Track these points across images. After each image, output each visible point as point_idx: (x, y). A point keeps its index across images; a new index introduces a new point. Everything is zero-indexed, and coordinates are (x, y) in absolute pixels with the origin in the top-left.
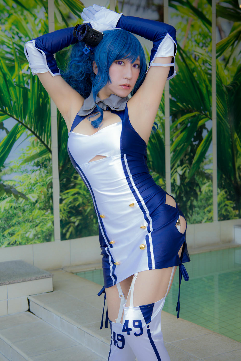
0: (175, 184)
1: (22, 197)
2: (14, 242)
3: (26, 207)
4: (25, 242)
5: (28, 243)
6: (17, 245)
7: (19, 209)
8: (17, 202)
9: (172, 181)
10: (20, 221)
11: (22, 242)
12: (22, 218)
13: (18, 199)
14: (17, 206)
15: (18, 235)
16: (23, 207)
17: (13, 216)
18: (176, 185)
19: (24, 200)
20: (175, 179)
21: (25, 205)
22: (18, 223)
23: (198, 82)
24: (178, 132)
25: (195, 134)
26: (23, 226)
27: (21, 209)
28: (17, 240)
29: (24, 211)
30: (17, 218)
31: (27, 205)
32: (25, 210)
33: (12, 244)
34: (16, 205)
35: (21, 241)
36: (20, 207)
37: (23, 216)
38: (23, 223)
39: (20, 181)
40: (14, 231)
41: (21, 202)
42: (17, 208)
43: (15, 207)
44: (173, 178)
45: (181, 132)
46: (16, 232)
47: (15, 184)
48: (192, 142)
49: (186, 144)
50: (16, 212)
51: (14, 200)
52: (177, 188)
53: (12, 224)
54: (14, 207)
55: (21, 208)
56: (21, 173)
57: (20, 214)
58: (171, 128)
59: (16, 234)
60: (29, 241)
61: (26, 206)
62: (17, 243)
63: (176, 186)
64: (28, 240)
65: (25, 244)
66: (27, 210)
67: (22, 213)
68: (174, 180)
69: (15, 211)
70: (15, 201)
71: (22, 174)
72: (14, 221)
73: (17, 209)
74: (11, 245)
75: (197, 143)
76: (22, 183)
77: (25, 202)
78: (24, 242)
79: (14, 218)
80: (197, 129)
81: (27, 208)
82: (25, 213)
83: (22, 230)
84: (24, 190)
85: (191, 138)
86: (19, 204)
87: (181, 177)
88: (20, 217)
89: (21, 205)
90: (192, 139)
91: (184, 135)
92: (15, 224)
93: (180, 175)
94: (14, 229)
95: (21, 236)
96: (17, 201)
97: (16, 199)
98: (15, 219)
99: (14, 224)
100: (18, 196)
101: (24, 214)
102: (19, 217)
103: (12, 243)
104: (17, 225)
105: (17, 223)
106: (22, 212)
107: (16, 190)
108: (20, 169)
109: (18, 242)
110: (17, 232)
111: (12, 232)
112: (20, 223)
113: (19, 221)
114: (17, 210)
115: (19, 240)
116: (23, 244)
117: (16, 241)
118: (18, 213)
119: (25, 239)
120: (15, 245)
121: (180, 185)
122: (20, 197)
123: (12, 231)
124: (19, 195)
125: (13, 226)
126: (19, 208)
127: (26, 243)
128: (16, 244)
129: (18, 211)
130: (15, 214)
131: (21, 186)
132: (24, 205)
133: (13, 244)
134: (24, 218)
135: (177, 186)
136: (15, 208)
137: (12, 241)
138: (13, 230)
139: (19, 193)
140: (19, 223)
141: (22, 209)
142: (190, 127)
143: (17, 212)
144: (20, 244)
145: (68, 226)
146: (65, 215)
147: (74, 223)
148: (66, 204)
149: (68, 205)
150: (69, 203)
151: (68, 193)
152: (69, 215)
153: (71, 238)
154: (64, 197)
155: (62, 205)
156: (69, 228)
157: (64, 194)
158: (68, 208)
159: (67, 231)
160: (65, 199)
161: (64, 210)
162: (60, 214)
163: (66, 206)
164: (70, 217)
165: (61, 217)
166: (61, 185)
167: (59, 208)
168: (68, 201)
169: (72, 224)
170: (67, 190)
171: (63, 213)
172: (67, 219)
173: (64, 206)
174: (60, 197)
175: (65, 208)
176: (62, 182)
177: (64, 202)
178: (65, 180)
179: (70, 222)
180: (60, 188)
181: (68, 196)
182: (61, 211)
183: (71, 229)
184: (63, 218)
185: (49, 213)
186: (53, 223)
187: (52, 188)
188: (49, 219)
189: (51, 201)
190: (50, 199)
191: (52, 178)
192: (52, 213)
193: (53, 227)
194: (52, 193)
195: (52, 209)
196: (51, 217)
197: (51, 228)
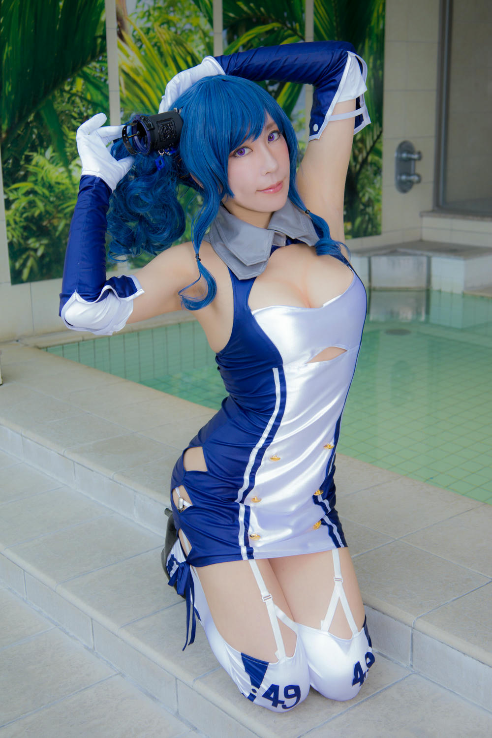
145: (24, 256)
146: (17, 233)
147: (36, 250)
148: (17, 210)
149: (22, 214)
150: (23, 211)
151: (16, 189)
152: (25, 234)
153: (32, 278)
154: (12, 197)
155: (10, 212)
156: (26, 260)
157: (11, 191)
158: (22, 220)
159: (24, 265)
160: (14, 201)
161: (16, 223)
162: (8, 231)
163: (18, 214)
164: (26, 239)
165: (10, 237)
166: (5, 172)
167: (5, 219)
168: (20, 206)
169: (32, 253)
170: (14, 183)
171: (14, 229)
172: (22, 241)
173: (15, 215)
174: (5, 197)
175: (18, 219)
176: (6, 165)
177: (14, 206)
178: (11, 161)
179: (27, 249)
180: (4, 177)
181: (18, 195)
182: (8, 224)
183: (30, 263)
184: (15, 240)
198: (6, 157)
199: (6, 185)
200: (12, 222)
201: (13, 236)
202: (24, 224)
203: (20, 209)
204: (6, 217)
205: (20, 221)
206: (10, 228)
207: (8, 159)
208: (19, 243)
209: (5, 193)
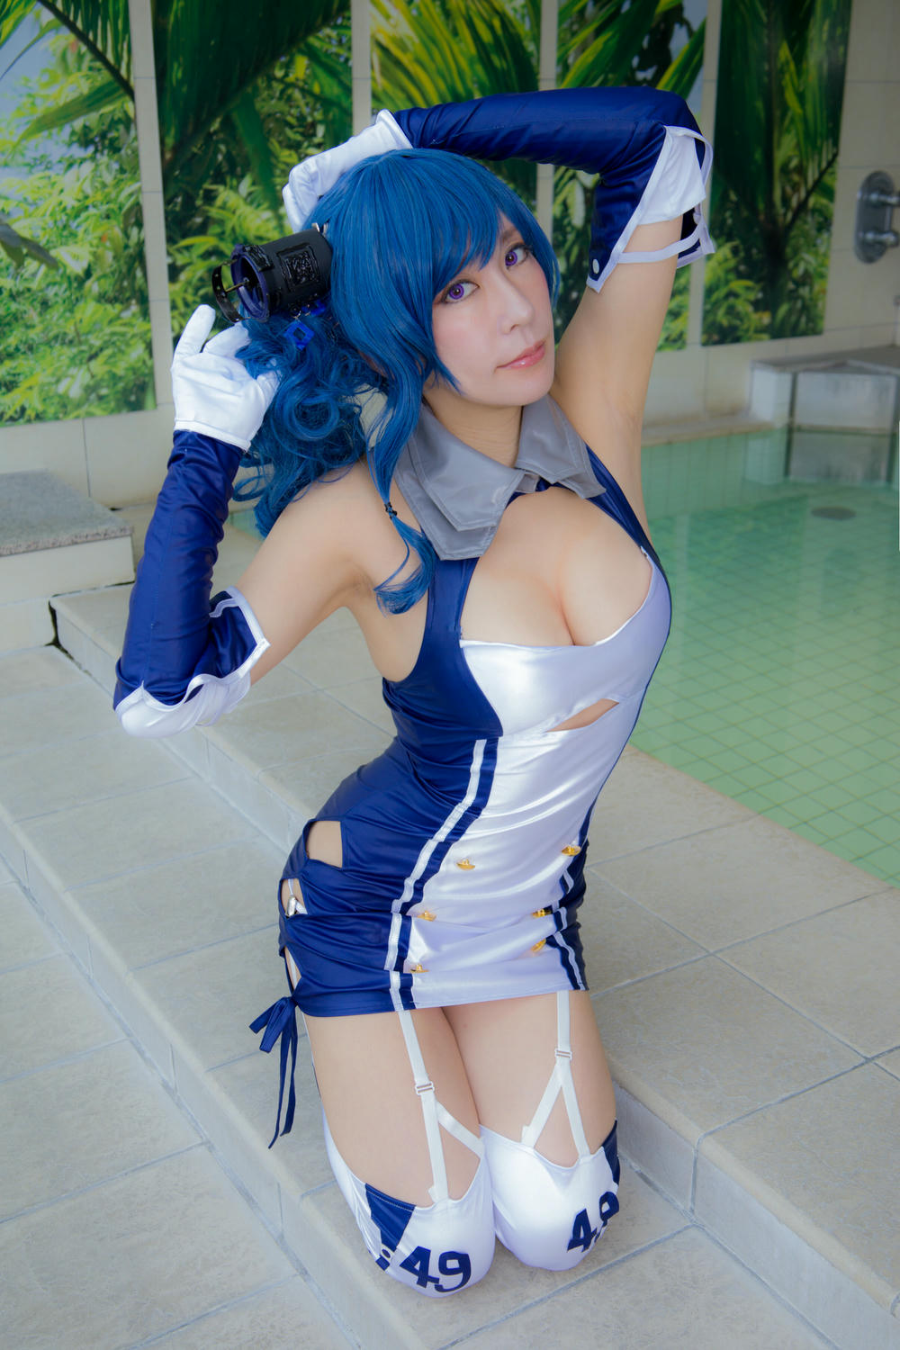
0: (566, 222)
1: (35, 258)
2: (16, 412)
3: (51, 293)
4: (56, 413)
5: (65, 413)
6: (29, 421)
7: (29, 298)
8: (18, 274)
9: (557, 210)
10: (33, 339)
11: (44, 412)
12: (39, 328)
13: (20, 264)
14: (21, 286)
15: (31, 388)
16: (42, 291)
17: (9, 324)
18: (570, 224)
19: (44, 268)
20: (569, 201)
21: (48, 285)
22: (26, 346)
24: (588, 31)
25: (645, 43)
26: (43, 357)
27: (34, 300)
28: (27, 406)
29: (45, 305)
30: (23, 329)
31: (55, 284)
32: (50, 303)
33: (12, 419)
34: (15, 285)
35: (40, 408)
36: (29, 290)
37: (42, 322)
38: (43, 348)
39: (25, 199)
40: (14, 375)
41: (34, 275)
42: (20, 294)
43: (14, 290)
44: (560, 198)
45: (598, 32)
46: (21, 377)
47: (7, 210)
48: (633, 71)
49: (610, 76)
50: (17, 310)
51: (8, 268)
52: (571, 237)
53: (5, 349)
54: (11, 290)
55: (35, 297)
56: (27, 169)
57: (33, 315)
58: (562, 15)
59: (24, 385)
60: (69, 408)
61: (50, 288)
62: (30, 416)
63: (569, 229)
64: (64, 406)
65: (57, 418)
66: (57, 302)
67: (41, 314)
68: (565, 205)
69: (14, 307)
70: (12, 270)
71: (31, 173)
72: (12, 340)
73: (20, 299)
74: (7, 421)
75: (648, 74)
76: (31, 205)
77: (46, 275)
78: (51, 411)
79: (11, 331)
80: (653, 24)
81: (56, 295)
82: (49, 311)
83: (44, 370)
84: (40, 233)
85: (632, 58)
86: (26, 280)
87: (589, 194)
88: (33, 327)
89: (34, 286)
90: (635, 61)
91: (606, 43)
92: (17, 349)
93: (586, 190)
94: (15, 368)
95: (41, 390)
96: (19, 271)
97: (14, 264)
98: (15, 333)
99: (11, 349)
100: (22, 252)
101: (48, 317)
102: (29, 327)
103: (10, 413)
104: (24, 353)
105: (23, 348)
106: (39, 310)
107: (14, 232)
108: (23, 155)
109: (30, 413)
110: (26, 377)
111: (9, 378)
112: (35, 346)
113: (31, 342)
114: (19, 303)
115: (35, 403)
116: (50, 419)
117: (23, 410)
118: (25, 312)
119: (56, 400)
120: (21, 421)
121: (585, 226)
122: (27, 255)
123: (9, 374)
124: (25, 251)
125: (10, 356)
126: (27, 295)
127: (61, 415)
128: (26, 417)
129: (24, 305)
130: (16, 317)
131: (30, 216)
132: (43, 286)
133: (16, 416)
134: (46, 330)
135: (573, 228)
136: (13, 297)
137: (9, 408)
138: (12, 372)
139: (25, 241)
140: (31, 348)
141: (39, 299)
142: (629, 12)
143: (22, 308)
144: (39, 417)
148: (189, 283)
149: (197, 289)
150: (199, 284)
151: (188, 248)
154: (181, 260)
155: (178, 287)
157: (179, 251)
158: (198, 299)
160: (183, 267)
161: (186, 304)
162: (173, 318)
163: (190, 290)
165: (177, 326)
166: (169, 219)
167: (167, 297)
168: (193, 277)
170: (184, 236)
171: (183, 315)
173: (186, 291)
174: (170, 260)
175: (190, 298)
176: (171, 206)
177: (183, 277)
178: (179, 200)
180: (168, 227)
181: (190, 257)
182: (174, 307)
185: (134, 315)
186: (149, 347)
187: (139, 224)
188: (134, 336)
189: (139, 274)
190: (137, 264)
191: (140, 190)
192: (145, 313)
193: (149, 363)
194: (141, 244)
195: (143, 300)
196: (140, 326)
197: (144, 362)
198: (171, 193)
199: (170, 240)
200: (180, 303)
203: (195, 281)
204: (171, 293)
205: (195, 302)
206: (176, 313)
207: (176, 196)
209: (169, 254)
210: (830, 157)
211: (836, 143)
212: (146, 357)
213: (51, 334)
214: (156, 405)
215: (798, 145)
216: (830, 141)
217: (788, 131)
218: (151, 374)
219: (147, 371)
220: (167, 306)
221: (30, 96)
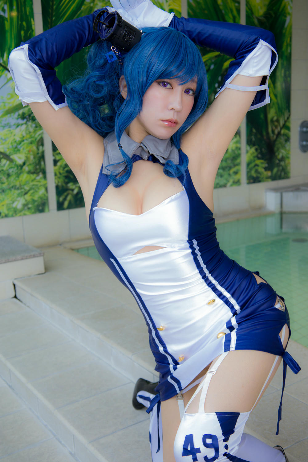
1: (5, 159)
3: (11, 171)
5: (16, 214)
6: (2, 217)
10: (4, 188)
11: (8, 214)
12: (6, 184)
15: (3, 205)
16: (7, 170)
19: (8, 162)
21: (10, 168)
23: (223, 12)
25: (220, 79)
26: (8, 194)
27: (5, 174)
28: (1, 211)
29: (9, 175)
31: (12, 168)
35: (6, 212)
36: (3, 170)
37: (7, 181)
38: (8, 191)
39: (2, 138)
41: (5, 165)
55: (5, 172)
56: (2, 128)
57: (4, 179)
60: (17, 212)
62: (3, 215)
64: (15, 212)
65: (12, 216)
66: (13, 174)
67: (7, 178)
71: (4, 129)
76: (4, 140)
77: (9, 165)
78: (11, 213)
80: (222, 72)
81: (13, 172)
82: (10, 177)
83: (8, 199)
84: (7, 150)
86: (2, 166)
88: (4, 183)
89: (5, 169)
90: (217, 85)
95: (7, 206)
101: (10, 179)
110: (2, 201)
112: (5, 190)
115: (4, 211)
116: (10, 217)
118: (1, 178)
119: (12, 209)
122: (2, 158)
124: (1, 156)
126: (2, 172)
127: (14, 215)
131: (3, 144)
132: (8, 168)
134: (9, 184)
140: (3, 191)
142: (213, 69)
144: (6, 216)
145: (65, 194)
146: (61, 180)
147: (73, 190)
148: (61, 166)
149: (64, 168)
152: (66, 180)
153: (70, 207)
154: (57, 158)
155: (57, 168)
156: (66, 196)
157: (57, 154)
158: (64, 172)
159: (65, 199)
160: (59, 160)
161: (60, 174)
162: (55, 179)
163: (62, 169)
164: (67, 183)
165: (57, 182)
167: (53, 171)
169: (70, 192)
171: (59, 178)
172: (64, 185)
173: (60, 169)
174: (54, 158)
175: (61, 171)
177: (59, 164)
179: (67, 189)
182: (56, 175)
183: (69, 198)
184: (60, 184)
185: (41, 178)
186: (46, 189)
187: (42, 145)
188: (41, 186)
189: (42, 163)
190: (42, 160)
191: (42, 133)
192: (45, 177)
193: (46, 195)
194: (43, 152)
195: (44, 172)
196: (43, 182)
197: (45, 195)
199: (54, 151)
200: (58, 173)
201: (58, 182)
202: (65, 174)
205: (63, 173)
206: (56, 177)
208: (63, 186)
209: (54, 155)
210: (288, 116)
211: (289, 111)
212: (45, 193)
213: (11, 186)
214: (49, 210)
215: (276, 113)
216: (288, 111)
217: (272, 107)
218: (47, 199)
219: (45, 198)
220: (53, 174)
221: (4, 102)
